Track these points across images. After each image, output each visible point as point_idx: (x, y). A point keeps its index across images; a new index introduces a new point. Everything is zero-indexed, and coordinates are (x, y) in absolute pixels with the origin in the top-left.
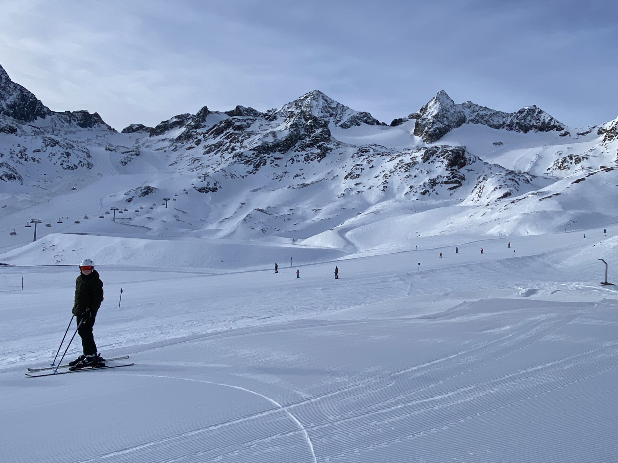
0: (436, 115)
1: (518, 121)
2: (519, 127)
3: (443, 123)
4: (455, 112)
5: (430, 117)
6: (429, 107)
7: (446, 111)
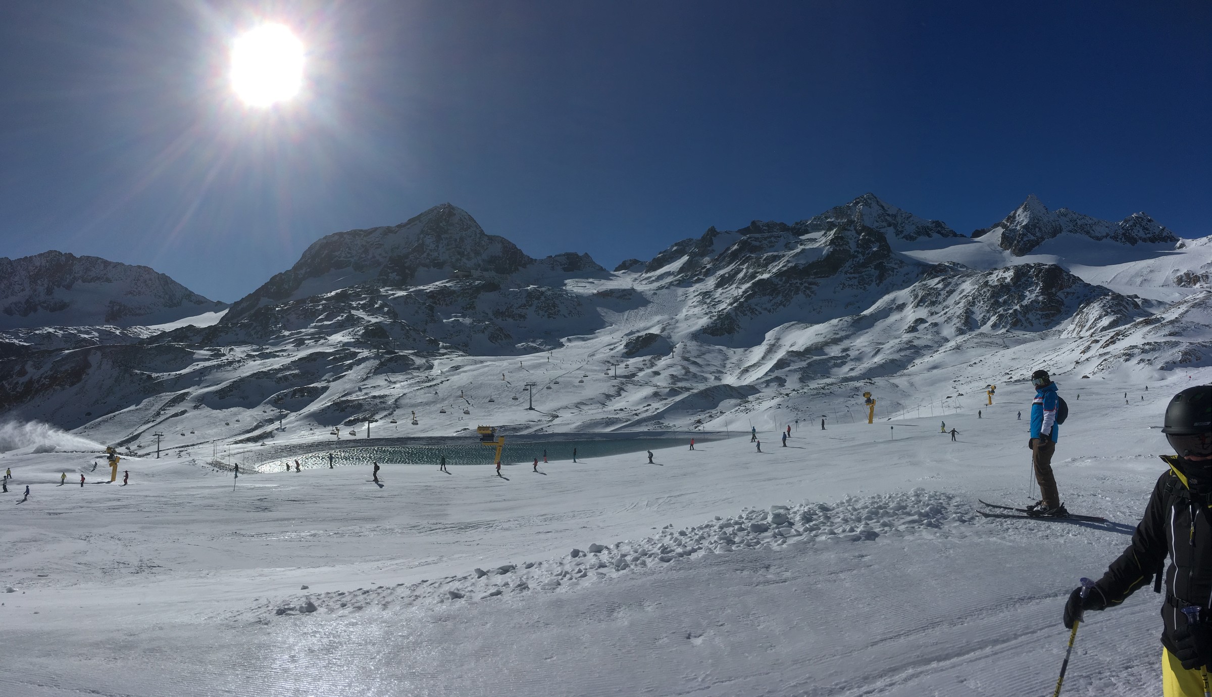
0: (1026, 225)
1: (1124, 231)
2: (1125, 239)
3: (1034, 235)
4: (1049, 222)
5: (1018, 228)
6: (1017, 215)
7: (1038, 220)
